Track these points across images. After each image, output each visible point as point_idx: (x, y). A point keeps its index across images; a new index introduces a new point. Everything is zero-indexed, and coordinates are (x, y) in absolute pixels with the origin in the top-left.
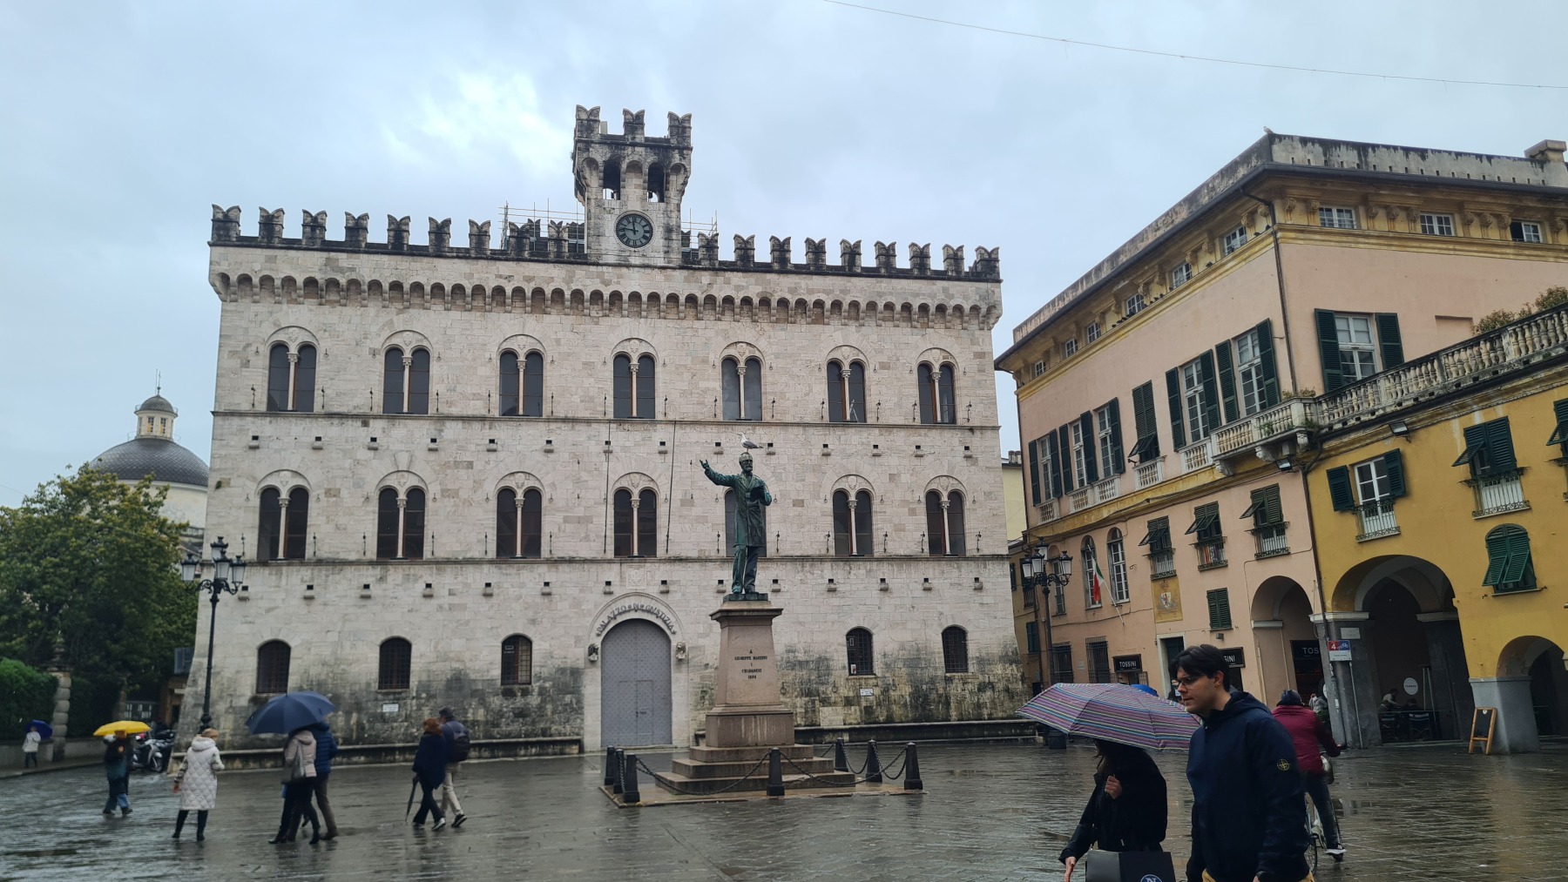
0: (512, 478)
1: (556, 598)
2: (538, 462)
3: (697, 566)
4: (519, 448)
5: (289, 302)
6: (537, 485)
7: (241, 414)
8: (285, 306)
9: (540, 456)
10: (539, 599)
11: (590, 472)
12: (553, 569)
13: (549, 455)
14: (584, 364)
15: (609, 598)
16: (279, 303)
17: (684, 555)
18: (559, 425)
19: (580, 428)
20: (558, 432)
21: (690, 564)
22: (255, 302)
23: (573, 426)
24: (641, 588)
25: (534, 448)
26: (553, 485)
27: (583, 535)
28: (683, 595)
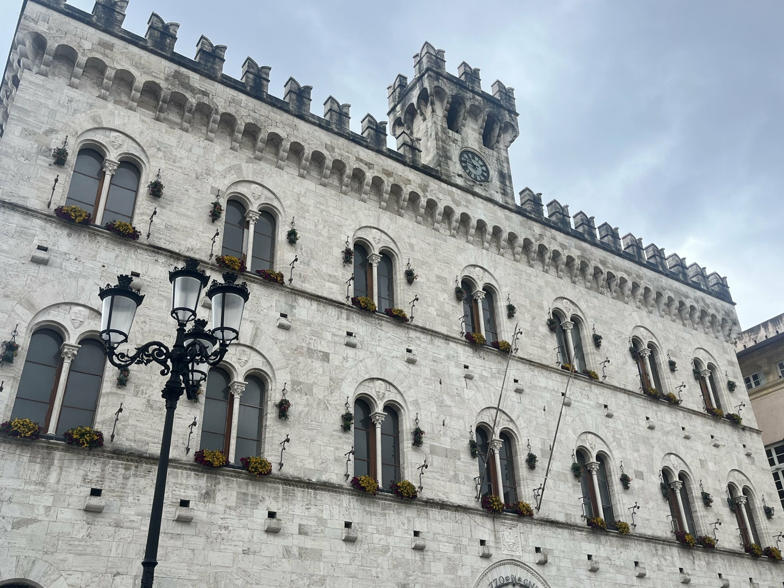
0: (371, 385)
1: (429, 556)
2: (399, 371)
3: (565, 533)
4: (379, 349)
5: (116, 102)
6: (399, 399)
7: (27, 211)
8: (110, 105)
9: (401, 366)
10: (410, 555)
11: (452, 396)
12: (423, 514)
13: (411, 366)
14: (438, 277)
15: (485, 564)
16: (104, 98)
17: (552, 517)
18: (419, 334)
19: (439, 344)
20: (418, 342)
21: (560, 530)
22: (72, 85)
23: (432, 340)
24: (518, 554)
25: (394, 354)
26: (416, 403)
27: (452, 473)
28: (559, 570)
